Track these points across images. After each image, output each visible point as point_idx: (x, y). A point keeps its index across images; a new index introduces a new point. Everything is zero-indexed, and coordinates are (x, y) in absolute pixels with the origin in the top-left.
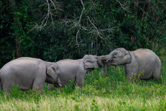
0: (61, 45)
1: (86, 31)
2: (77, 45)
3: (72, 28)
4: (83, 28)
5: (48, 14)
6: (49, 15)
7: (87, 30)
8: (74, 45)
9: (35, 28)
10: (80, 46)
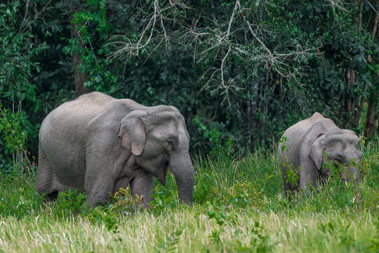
0: (184, 89)
1: (244, 56)
2: (224, 89)
3: (213, 47)
4: (237, 48)
5: (155, 16)
6: (157, 18)
7: (246, 52)
8: (216, 87)
9: (124, 49)
10: (229, 90)
